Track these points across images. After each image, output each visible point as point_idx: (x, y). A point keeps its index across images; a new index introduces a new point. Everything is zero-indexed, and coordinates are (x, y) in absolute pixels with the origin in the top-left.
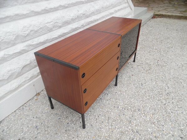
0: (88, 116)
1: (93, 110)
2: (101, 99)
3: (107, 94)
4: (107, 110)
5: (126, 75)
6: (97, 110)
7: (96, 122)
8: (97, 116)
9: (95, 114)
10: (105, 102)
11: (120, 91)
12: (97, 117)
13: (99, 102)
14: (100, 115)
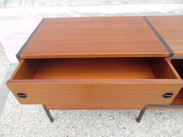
0: (69, 116)
1: (78, 117)
2: (100, 116)
3: (114, 118)
4: (87, 132)
5: (175, 124)
6: (82, 121)
7: (64, 128)
8: (73, 125)
9: (74, 122)
10: (98, 122)
11: (132, 132)
12: (71, 126)
13: (93, 116)
14: (76, 127)
